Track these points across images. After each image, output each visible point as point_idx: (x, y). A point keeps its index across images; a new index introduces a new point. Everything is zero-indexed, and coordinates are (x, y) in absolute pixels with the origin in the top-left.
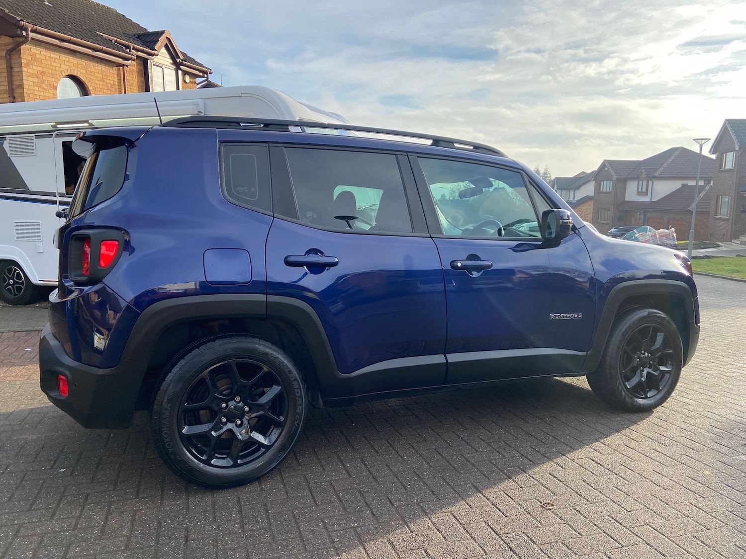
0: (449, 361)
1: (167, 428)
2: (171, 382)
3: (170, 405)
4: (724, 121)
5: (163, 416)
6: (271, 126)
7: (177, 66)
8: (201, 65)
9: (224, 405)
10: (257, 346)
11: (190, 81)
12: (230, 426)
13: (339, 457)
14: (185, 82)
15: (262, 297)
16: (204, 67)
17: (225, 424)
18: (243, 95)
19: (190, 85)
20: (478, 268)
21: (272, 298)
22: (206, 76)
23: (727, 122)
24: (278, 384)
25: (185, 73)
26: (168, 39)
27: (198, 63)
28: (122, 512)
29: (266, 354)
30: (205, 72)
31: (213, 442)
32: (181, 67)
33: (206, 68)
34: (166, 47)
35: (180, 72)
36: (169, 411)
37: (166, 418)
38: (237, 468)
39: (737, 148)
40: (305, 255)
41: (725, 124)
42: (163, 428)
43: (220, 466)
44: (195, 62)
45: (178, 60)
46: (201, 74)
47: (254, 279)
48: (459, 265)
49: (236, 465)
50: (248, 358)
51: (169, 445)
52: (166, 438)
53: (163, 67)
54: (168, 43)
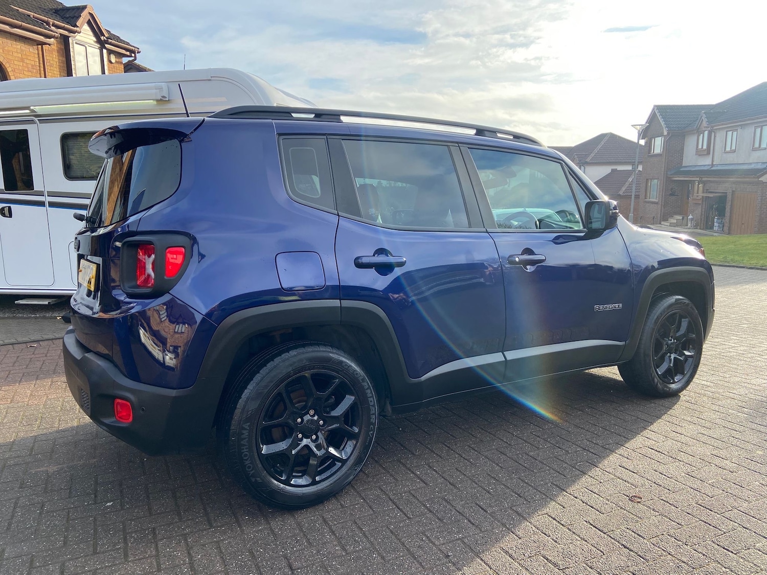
0: (508, 359)
1: (246, 449)
2: (248, 399)
3: (249, 424)
4: (652, 107)
5: (243, 436)
6: (324, 116)
7: (102, 44)
8: (128, 44)
9: (299, 420)
10: (331, 355)
11: (116, 61)
12: (305, 441)
13: (404, 465)
14: (111, 62)
15: (336, 303)
16: (131, 45)
17: (301, 440)
18: (212, 79)
19: (115, 65)
20: (532, 263)
21: (347, 303)
22: (133, 55)
23: (656, 108)
24: (352, 394)
25: (110, 52)
26: (91, 15)
27: (124, 41)
28: (204, 545)
29: (341, 362)
30: (132, 52)
31: (292, 459)
32: (106, 45)
33: (134, 47)
34: (89, 23)
35: (105, 51)
36: (248, 431)
37: (245, 438)
38: (315, 486)
39: (665, 133)
40: (374, 255)
41: (654, 109)
42: (243, 449)
43: (300, 485)
44: (121, 40)
45: (102, 38)
46: (128, 53)
47: (327, 284)
48: (517, 259)
49: (314, 483)
50: (323, 368)
51: (249, 467)
52: (247, 460)
53: (86, 46)
54: (91, 20)
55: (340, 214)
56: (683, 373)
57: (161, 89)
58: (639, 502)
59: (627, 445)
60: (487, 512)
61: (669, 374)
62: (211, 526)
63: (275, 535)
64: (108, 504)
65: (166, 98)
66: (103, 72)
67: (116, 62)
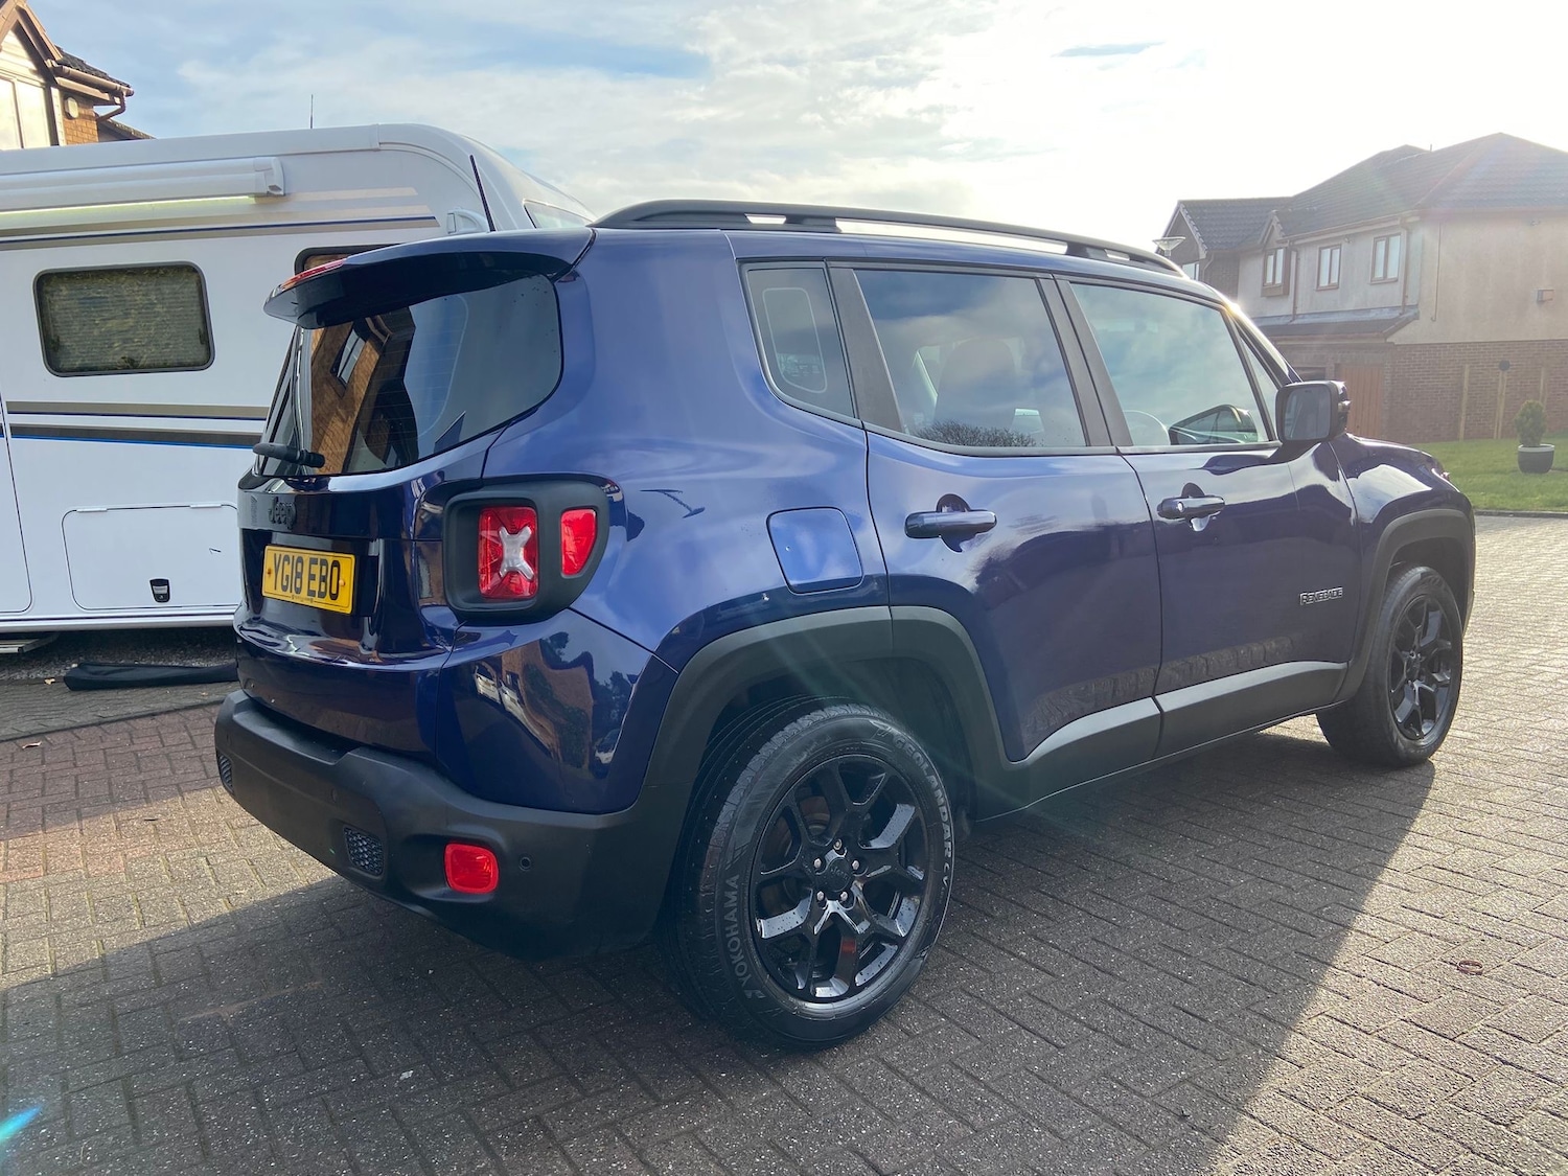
0: (1165, 710)
1: (735, 929)
2: (732, 823)
3: (737, 877)
4: (1174, 206)
5: (727, 905)
7: (48, 76)
8: (105, 76)
9: (818, 862)
10: (872, 721)
11: (80, 114)
12: (832, 906)
14: (68, 116)
15: (881, 613)
16: (111, 80)
17: (824, 904)
18: (383, 147)
19: (78, 122)
20: (1201, 512)
21: (905, 613)
22: (117, 100)
23: (1182, 206)
24: (907, 800)
25: (67, 94)
26: (22, 12)
27: (95, 70)
30: (118, 93)
31: (815, 944)
32: (58, 79)
33: (118, 82)
34: (19, 32)
35: (55, 92)
36: (735, 893)
37: (731, 909)
38: (855, 998)
39: (1203, 255)
40: (939, 509)
41: (1178, 209)
42: (729, 932)
43: (827, 999)
44: (88, 67)
45: (49, 63)
46: (106, 96)
47: (866, 574)
48: (1180, 507)
49: (854, 990)
50: (859, 751)
51: (741, 969)
52: (736, 954)
53: (14, 80)
54: (21, 22)
55: (868, 425)
56: (1432, 718)
57: (268, 170)
58: (1480, 973)
59: (1393, 864)
60: (1206, 1021)
61: (1413, 722)
62: (659, 1102)
63: (805, 1107)
64: (405, 1075)
65: (280, 189)
66: (54, 141)
67: (81, 116)
